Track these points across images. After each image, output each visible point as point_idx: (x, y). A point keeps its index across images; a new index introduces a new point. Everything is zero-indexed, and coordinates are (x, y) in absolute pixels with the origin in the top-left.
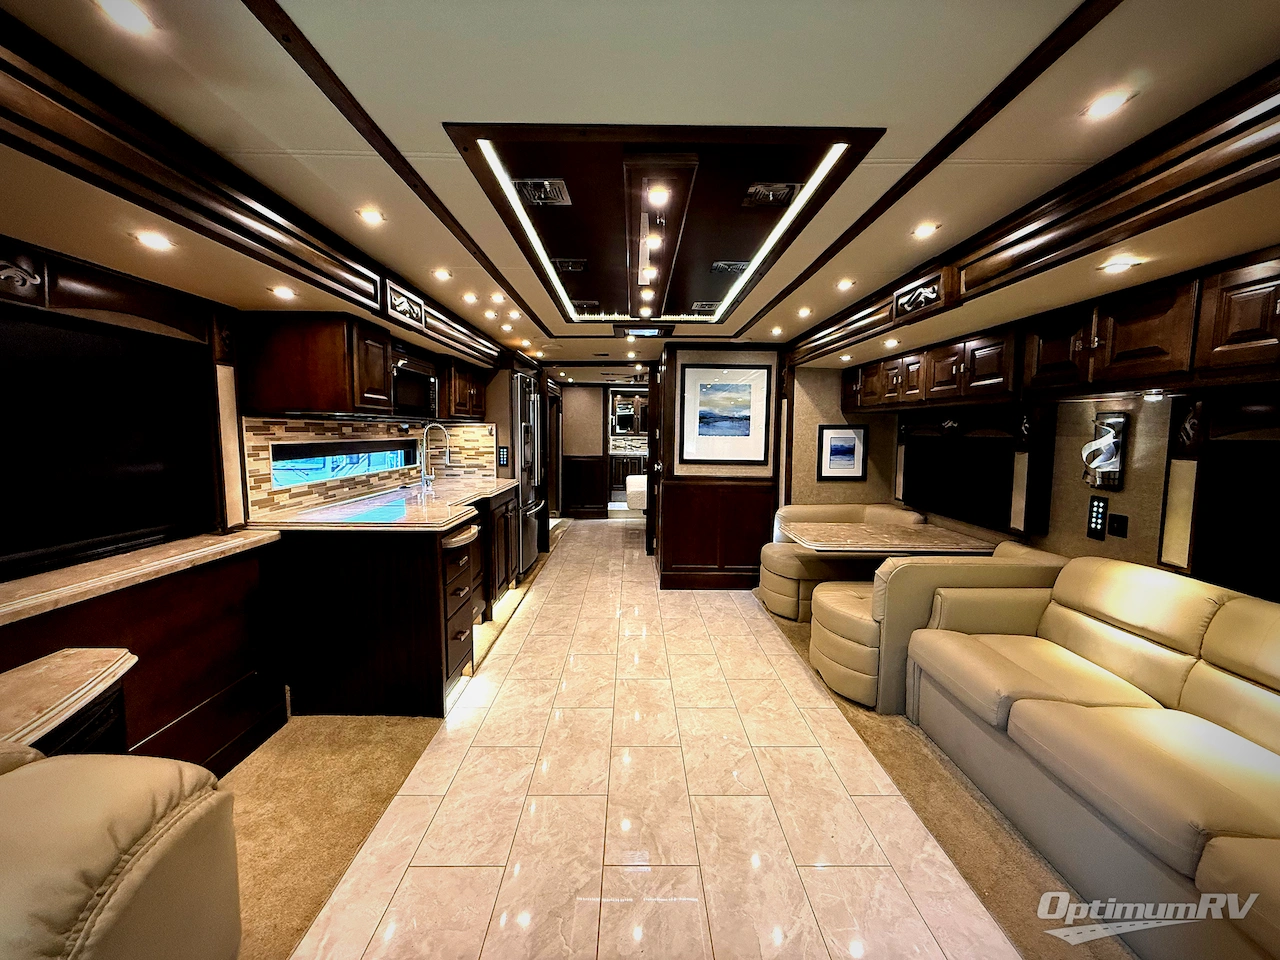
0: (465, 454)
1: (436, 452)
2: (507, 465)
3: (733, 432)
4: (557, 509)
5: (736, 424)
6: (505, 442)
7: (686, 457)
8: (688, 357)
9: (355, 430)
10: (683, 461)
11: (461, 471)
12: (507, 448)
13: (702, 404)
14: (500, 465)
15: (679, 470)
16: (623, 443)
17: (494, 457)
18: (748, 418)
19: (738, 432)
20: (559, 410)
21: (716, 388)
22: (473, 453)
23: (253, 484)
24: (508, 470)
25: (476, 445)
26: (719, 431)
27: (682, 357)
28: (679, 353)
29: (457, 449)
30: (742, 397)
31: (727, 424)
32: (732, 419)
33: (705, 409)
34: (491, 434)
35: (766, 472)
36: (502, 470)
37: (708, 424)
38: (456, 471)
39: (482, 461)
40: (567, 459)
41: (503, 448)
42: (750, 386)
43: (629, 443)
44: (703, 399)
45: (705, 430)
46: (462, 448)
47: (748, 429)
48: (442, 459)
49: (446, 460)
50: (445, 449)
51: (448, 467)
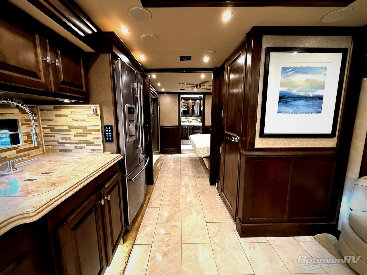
0: (74, 132)
1: (48, 131)
2: (112, 141)
3: (307, 110)
4: (158, 150)
5: (311, 103)
6: (110, 120)
7: (266, 131)
8: (272, 42)
10: (263, 135)
11: (72, 147)
12: (111, 126)
13: (282, 85)
14: (106, 141)
15: (260, 143)
16: (185, 120)
17: (100, 135)
18: (321, 98)
19: (311, 110)
20: (158, 105)
21: (297, 70)
22: (81, 131)
24: (113, 145)
25: (83, 124)
26: (295, 109)
27: (267, 42)
28: (265, 38)
29: (67, 128)
30: (318, 78)
31: (303, 102)
32: (307, 98)
33: (285, 89)
34: (97, 115)
35: (332, 143)
36: (108, 145)
37: (286, 103)
38: (67, 147)
39: (90, 137)
40: (162, 128)
41: (108, 126)
42: (326, 68)
43: (188, 120)
44: (284, 80)
45: (283, 109)
46: (71, 127)
47: (320, 107)
48: (54, 136)
49: (58, 137)
50: (56, 128)
51: (60, 143)
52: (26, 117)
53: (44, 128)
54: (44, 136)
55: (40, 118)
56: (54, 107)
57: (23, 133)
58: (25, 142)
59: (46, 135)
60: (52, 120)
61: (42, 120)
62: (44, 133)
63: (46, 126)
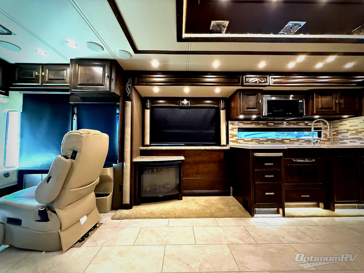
0: (350, 133)
1: (335, 133)
9: (274, 124)
23: (231, 136)
29: (346, 131)
46: (348, 130)
48: (338, 136)
49: (340, 136)
50: (339, 131)
51: (341, 139)
52: (326, 126)
53: (333, 132)
54: (333, 136)
55: (332, 127)
56: (340, 121)
57: (324, 133)
58: (324, 137)
59: (334, 135)
60: (338, 128)
61: (333, 128)
62: (333, 134)
63: (334, 131)
